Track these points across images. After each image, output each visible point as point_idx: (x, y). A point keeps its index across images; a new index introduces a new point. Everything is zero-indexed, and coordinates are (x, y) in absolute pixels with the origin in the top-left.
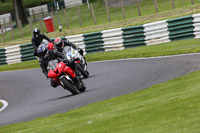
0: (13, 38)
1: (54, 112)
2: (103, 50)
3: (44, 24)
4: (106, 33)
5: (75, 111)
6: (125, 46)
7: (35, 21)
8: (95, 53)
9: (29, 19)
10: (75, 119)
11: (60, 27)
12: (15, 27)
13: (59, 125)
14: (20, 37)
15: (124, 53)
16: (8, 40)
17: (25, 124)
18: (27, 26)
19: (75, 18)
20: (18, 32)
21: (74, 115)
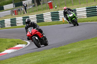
0: (33, 11)
3: (48, 5)
4: (78, 10)
6: (87, 16)
7: (43, 3)
9: (41, 3)
10: (62, 51)
11: (56, 6)
12: (34, 6)
13: (55, 53)
14: (36, 11)
15: (87, 19)
16: (30, 12)
17: (38, 53)
18: (40, 6)
19: (63, 2)
20: (35, 9)
21: (62, 49)
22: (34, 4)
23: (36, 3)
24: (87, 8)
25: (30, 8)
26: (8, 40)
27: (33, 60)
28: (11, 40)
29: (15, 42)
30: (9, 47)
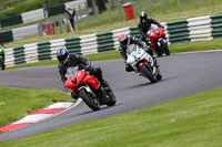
1: (133, 108)
2: (189, 40)
3: (123, 11)
4: (192, 22)
5: (156, 107)
6: (214, 36)
7: (113, 8)
8: (179, 44)
9: (107, 5)
10: (157, 117)
12: (91, 14)
13: (138, 123)
17: (100, 122)
19: (157, 4)
20: (94, 20)
21: (156, 112)
22: (90, 10)
23: (96, 8)
24: (212, 18)
25: (82, 19)
26: (33, 93)
27: (90, 138)
28: (39, 92)
29: (47, 96)
30: (35, 109)
